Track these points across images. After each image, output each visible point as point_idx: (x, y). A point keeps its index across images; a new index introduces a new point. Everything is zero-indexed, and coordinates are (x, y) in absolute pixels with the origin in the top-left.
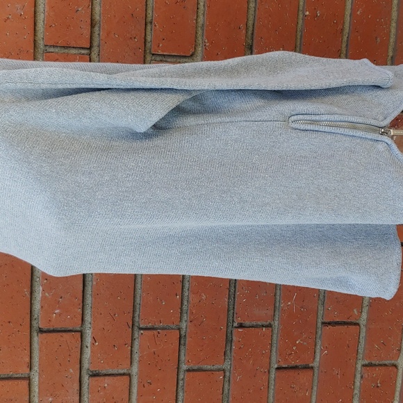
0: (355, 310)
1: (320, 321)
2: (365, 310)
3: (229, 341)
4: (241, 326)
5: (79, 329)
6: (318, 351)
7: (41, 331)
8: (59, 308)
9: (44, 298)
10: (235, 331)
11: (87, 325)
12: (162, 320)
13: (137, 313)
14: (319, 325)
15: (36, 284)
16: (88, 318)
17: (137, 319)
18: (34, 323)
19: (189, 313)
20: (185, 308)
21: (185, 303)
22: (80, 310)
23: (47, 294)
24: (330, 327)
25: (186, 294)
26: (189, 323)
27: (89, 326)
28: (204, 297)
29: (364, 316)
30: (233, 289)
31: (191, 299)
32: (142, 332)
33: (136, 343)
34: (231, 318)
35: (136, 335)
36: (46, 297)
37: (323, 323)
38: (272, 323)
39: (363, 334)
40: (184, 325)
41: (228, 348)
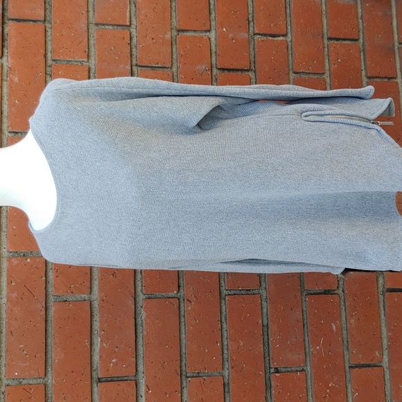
0: (377, 353)
1: (347, 365)
2: (386, 353)
3: (268, 387)
4: (277, 371)
5: (133, 378)
6: (350, 395)
7: (100, 380)
8: (116, 357)
9: (102, 348)
10: (272, 376)
11: (141, 375)
12: (206, 366)
13: (184, 362)
14: (347, 368)
15: (94, 337)
16: (141, 368)
17: (184, 368)
18: (94, 374)
19: (229, 359)
20: (225, 356)
21: (225, 351)
22: (134, 359)
23: (105, 345)
24: (357, 369)
25: (226, 343)
26: (231, 369)
27: (142, 375)
28: (241, 344)
29: (386, 359)
30: (266, 336)
31: (230, 347)
32: (189, 379)
33: (185, 391)
34: (268, 365)
35: (184, 384)
36: (104, 347)
37: (350, 367)
38: (305, 368)
39: (387, 377)
40: (226, 373)
41: (269, 394)
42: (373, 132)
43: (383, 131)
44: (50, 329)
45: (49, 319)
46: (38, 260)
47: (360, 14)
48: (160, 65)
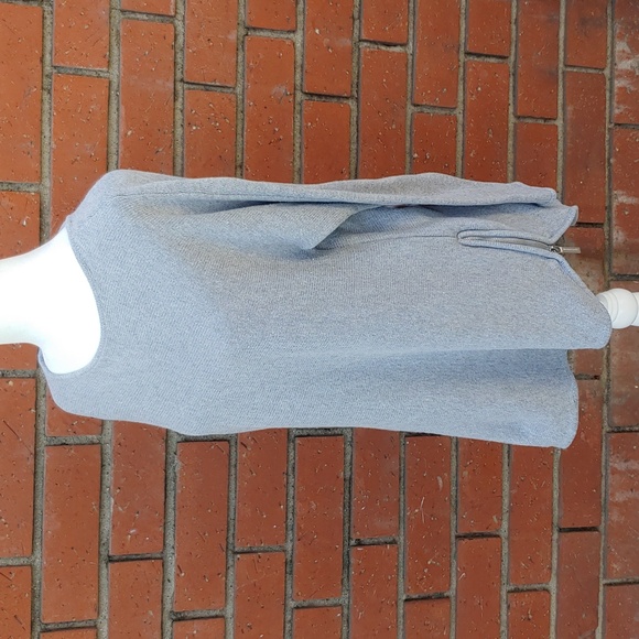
0: (494, 518)
1: (453, 533)
2: (506, 517)
3: (347, 566)
4: (359, 543)
5: (159, 556)
6: (453, 574)
7: (110, 560)
8: (134, 527)
9: (116, 514)
10: (353, 550)
11: (169, 551)
12: (263, 538)
13: (231, 532)
14: (453, 538)
15: (105, 496)
16: (170, 541)
17: (231, 539)
18: (103, 549)
19: (295, 527)
20: (290, 523)
21: (290, 516)
22: (161, 529)
23: (120, 509)
24: (466, 540)
25: (291, 504)
26: (297, 543)
27: (172, 551)
28: (314, 506)
29: (505, 525)
30: (347, 494)
31: (297, 510)
32: (239, 556)
33: (231, 572)
34: (347, 534)
35: (231, 562)
36: (119, 512)
37: (457, 537)
38: (397, 539)
39: (505, 550)
40: (289, 546)
41: (345, 575)
42: (553, 264)
43: (566, 263)
44: (39, 485)
45: (39, 470)
46: (24, 383)
47: (514, 17)
48: (218, 84)
